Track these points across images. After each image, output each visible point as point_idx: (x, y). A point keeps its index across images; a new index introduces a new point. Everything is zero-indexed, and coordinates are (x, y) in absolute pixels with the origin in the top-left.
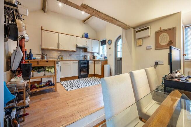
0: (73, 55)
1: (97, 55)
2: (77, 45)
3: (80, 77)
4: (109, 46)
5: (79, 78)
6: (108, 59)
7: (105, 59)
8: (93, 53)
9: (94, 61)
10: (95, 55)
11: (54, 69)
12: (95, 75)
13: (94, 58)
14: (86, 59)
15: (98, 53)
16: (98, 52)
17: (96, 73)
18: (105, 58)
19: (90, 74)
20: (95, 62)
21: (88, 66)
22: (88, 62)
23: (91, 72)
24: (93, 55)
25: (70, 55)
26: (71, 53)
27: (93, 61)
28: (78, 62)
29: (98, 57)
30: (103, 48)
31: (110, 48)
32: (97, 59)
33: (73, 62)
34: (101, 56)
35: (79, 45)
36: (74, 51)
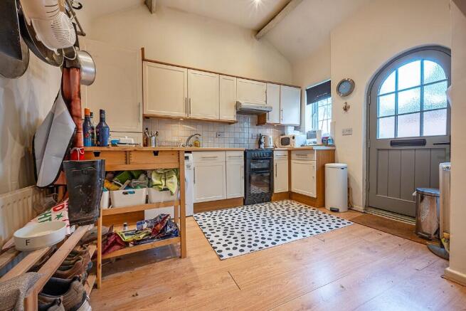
0: (226, 135)
1: (297, 133)
2: (238, 104)
3: (248, 200)
4: (342, 103)
5: (244, 204)
6: (336, 143)
7: (327, 145)
8: (281, 128)
9: (290, 152)
10: (290, 132)
11: (179, 179)
12: (290, 195)
13: (285, 141)
14: (262, 146)
15: (296, 128)
16: (297, 123)
17: (294, 189)
18: (325, 141)
19: (276, 191)
20: (293, 156)
21: (270, 169)
22: (271, 154)
23: (280, 186)
24: (284, 134)
25: (218, 135)
26: (221, 129)
27: (286, 153)
28: (242, 154)
29: (299, 140)
30: (315, 111)
31: (346, 109)
32: (297, 144)
33: (229, 154)
34: (311, 135)
35: (245, 104)
36: (230, 123)
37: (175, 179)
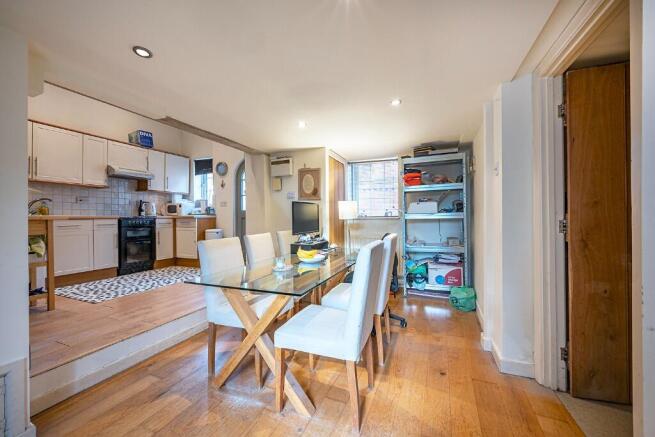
0: (92, 200)
1: (185, 202)
2: (109, 170)
3: (122, 270)
4: (220, 180)
5: (118, 275)
6: (216, 213)
7: (208, 214)
8: (168, 196)
9: (175, 220)
10: (178, 200)
11: (47, 245)
12: (176, 261)
13: (172, 209)
14: (143, 214)
15: (185, 197)
16: (186, 191)
17: (179, 255)
18: (208, 210)
19: (159, 257)
20: (178, 223)
21: (152, 236)
22: (153, 222)
23: (163, 252)
24: (170, 202)
25: (79, 200)
27: (171, 221)
28: (116, 222)
29: (187, 208)
30: (204, 182)
31: (222, 186)
32: (184, 212)
33: (97, 222)
34: (198, 205)
35: (118, 169)
36: (97, 188)
37: (42, 244)
